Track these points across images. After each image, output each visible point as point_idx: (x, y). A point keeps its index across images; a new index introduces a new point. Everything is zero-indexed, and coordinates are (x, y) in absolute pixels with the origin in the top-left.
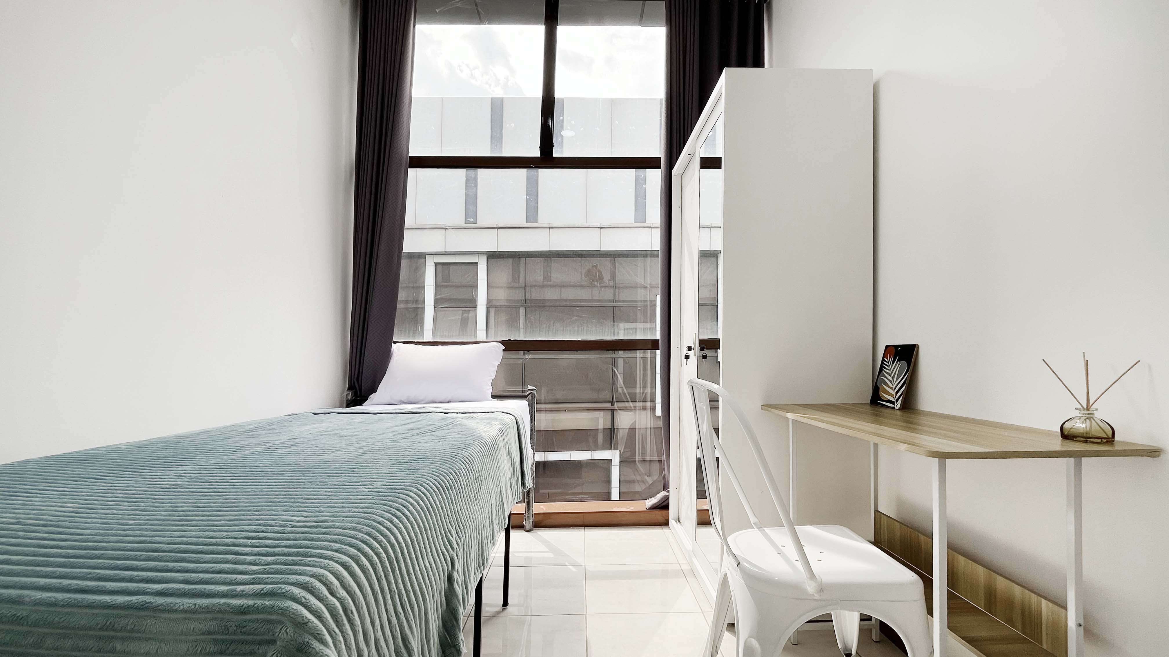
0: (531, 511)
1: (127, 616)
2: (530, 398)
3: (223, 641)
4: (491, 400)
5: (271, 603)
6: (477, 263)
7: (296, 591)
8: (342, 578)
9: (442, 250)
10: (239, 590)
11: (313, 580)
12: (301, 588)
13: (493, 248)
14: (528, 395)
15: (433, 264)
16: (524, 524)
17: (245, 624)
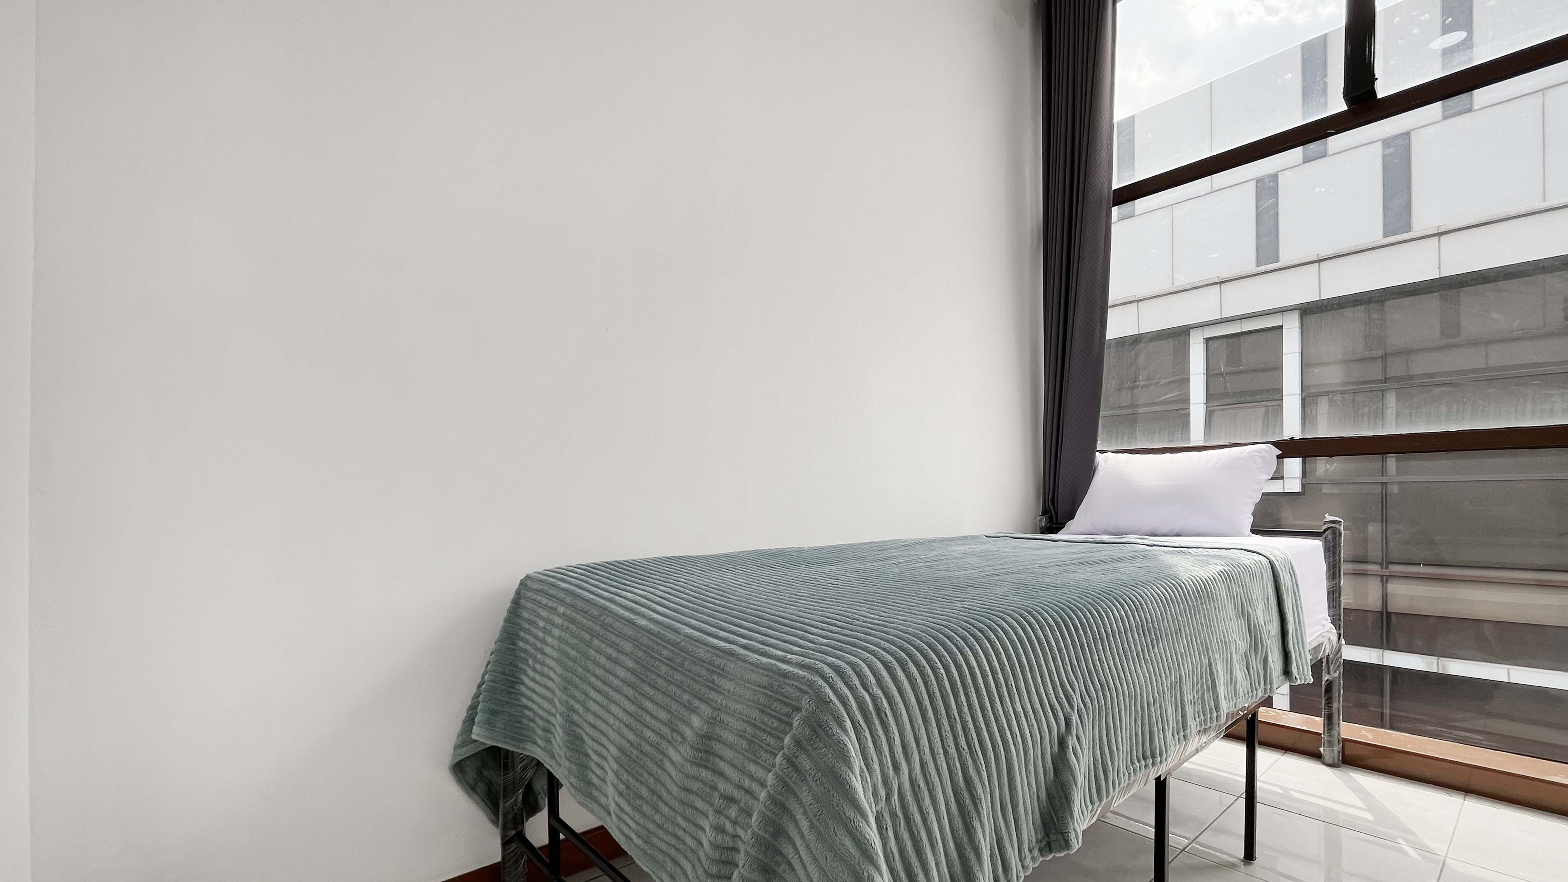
0: (1335, 732)
1: (722, 657)
2: (1330, 537)
3: (770, 697)
4: (1249, 535)
5: (804, 673)
6: (1281, 327)
7: (827, 669)
8: (880, 676)
10: (788, 657)
11: (846, 666)
12: (833, 670)
13: (1310, 296)
14: (1325, 530)
15: (1202, 340)
16: (1320, 752)
17: (783, 686)
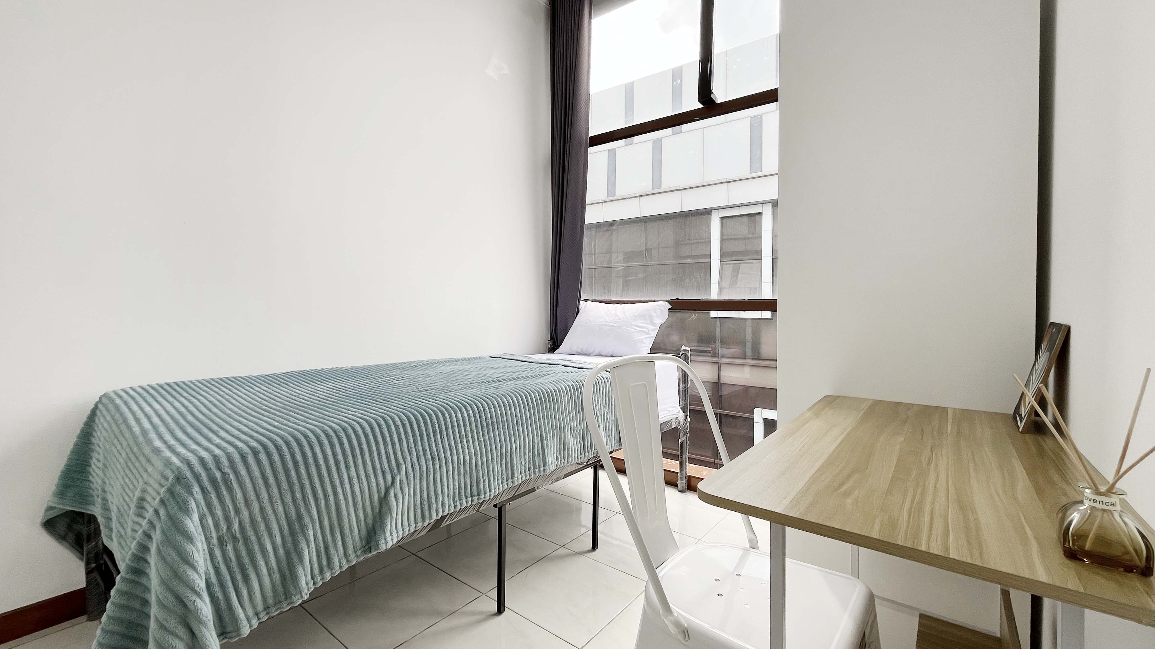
9: (725, 204)
14: (682, 355)
15: (718, 218)
16: (677, 483)
